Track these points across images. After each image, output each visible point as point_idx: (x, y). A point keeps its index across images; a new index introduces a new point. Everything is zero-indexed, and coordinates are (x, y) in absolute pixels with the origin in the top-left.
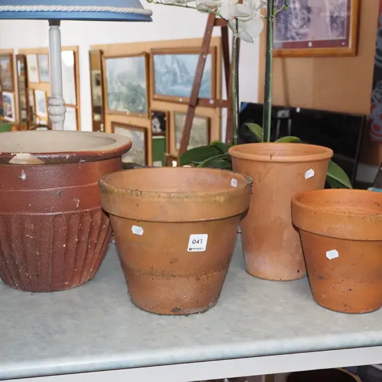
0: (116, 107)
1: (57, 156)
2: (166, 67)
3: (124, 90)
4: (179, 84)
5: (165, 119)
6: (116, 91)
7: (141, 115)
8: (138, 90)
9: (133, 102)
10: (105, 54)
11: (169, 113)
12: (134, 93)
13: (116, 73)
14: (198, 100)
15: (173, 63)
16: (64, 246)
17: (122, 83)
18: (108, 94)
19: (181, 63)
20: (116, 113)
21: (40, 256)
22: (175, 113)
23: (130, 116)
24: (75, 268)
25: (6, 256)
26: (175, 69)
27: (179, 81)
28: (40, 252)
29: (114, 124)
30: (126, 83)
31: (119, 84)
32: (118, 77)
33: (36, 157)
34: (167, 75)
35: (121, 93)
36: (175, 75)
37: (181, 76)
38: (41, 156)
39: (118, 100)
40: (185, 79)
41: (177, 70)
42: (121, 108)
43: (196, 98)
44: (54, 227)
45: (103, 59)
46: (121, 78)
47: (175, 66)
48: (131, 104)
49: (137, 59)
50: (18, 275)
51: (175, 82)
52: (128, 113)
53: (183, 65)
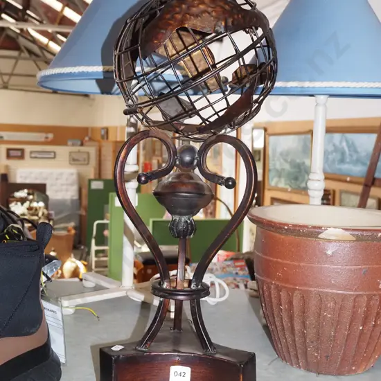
0: (277, 183)
1: (370, 234)
2: (334, 145)
3: (287, 167)
4: (348, 163)
5: (330, 197)
6: (278, 166)
7: (303, 193)
8: (302, 167)
9: (296, 179)
10: (269, 131)
11: (334, 192)
12: (298, 170)
13: (279, 150)
14: (374, 179)
15: (341, 142)
16: (361, 328)
17: (286, 161)
18: (269, 170)
19: (350, 142)
20: (277, 189)
21: (334, 336)
22: (341, 192)
23: (290, 192)
24: (365, 352)
25: (297, 332)
26: (343, 148)
27: (348, 160)
28: (335, 332)
29: (274, 200)
30: (289, 160)
31: (282, 160)
32: (281, 154)
33: (348, 233)
34: (334, 154)
35: (283, 170)
36: (343, 154)
37: (351, 155)
38: (354, 233)
39: (280, 177)
40: (355, 157)
41: (346, 149)
42: (282, 185)
43: (372, 178)
44: (354, 307)
45: (267, 136)
46: (284, 155)
47: (344, 144)
48: (293, 181)
49: (303, 136)
50: (305, 353)
51: (342, 161)
52: (289, 190)
53: (353, 143)
